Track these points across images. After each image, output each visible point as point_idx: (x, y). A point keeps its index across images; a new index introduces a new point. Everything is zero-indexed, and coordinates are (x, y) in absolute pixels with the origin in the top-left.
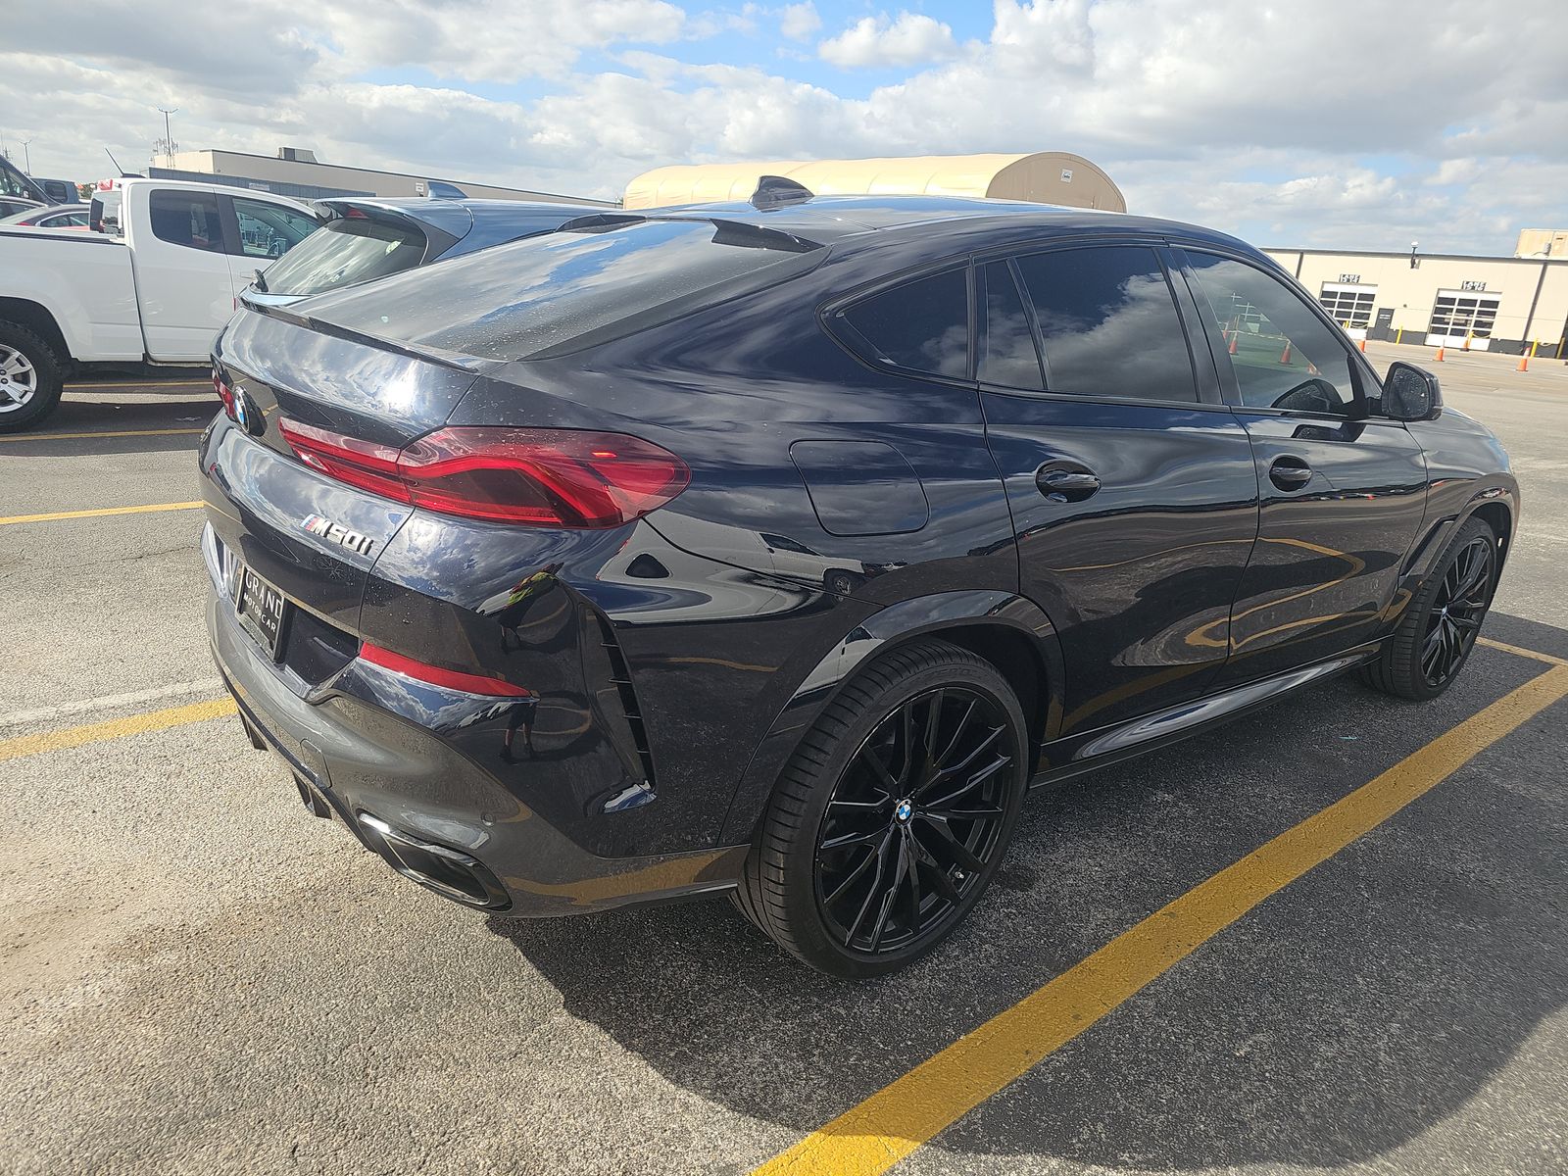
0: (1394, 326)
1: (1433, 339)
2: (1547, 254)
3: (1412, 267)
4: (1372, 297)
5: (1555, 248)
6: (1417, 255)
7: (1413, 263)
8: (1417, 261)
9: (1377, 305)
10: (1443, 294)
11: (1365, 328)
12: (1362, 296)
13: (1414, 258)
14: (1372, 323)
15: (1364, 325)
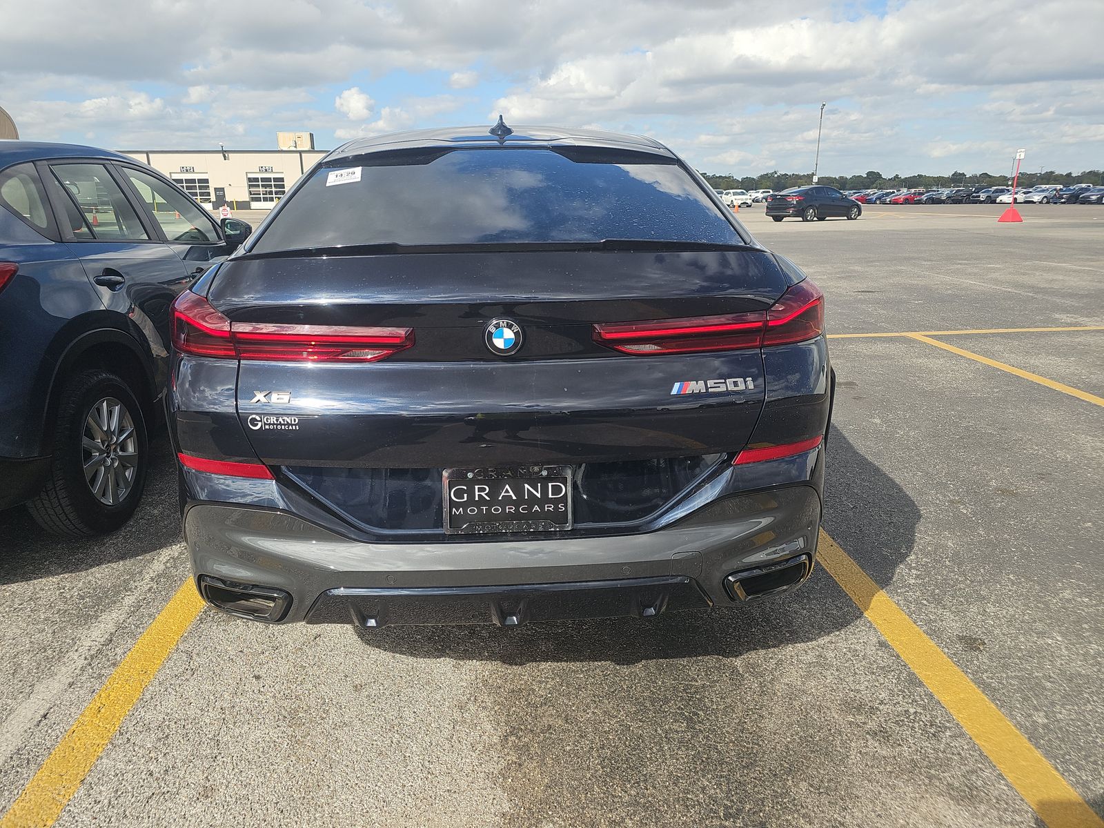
0: (228, 199)
1: (254, 205)
2: (296, 147)
3: (225, 159)
4: (206, 181)
5: (298, 143)
6: (225, 151)
7: (225, 157)
8: (226, 155)
9: (212, 185)
10: (250, 176)
11: (210, 202)
12: (200, 181)
13: (224, 153)
14: (213, 198)
15: (209, 201)
